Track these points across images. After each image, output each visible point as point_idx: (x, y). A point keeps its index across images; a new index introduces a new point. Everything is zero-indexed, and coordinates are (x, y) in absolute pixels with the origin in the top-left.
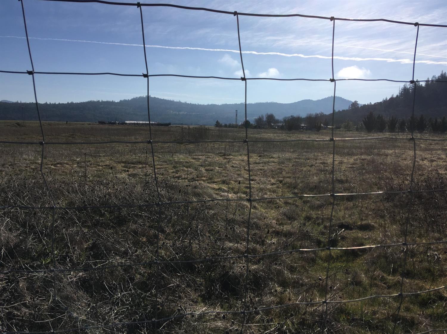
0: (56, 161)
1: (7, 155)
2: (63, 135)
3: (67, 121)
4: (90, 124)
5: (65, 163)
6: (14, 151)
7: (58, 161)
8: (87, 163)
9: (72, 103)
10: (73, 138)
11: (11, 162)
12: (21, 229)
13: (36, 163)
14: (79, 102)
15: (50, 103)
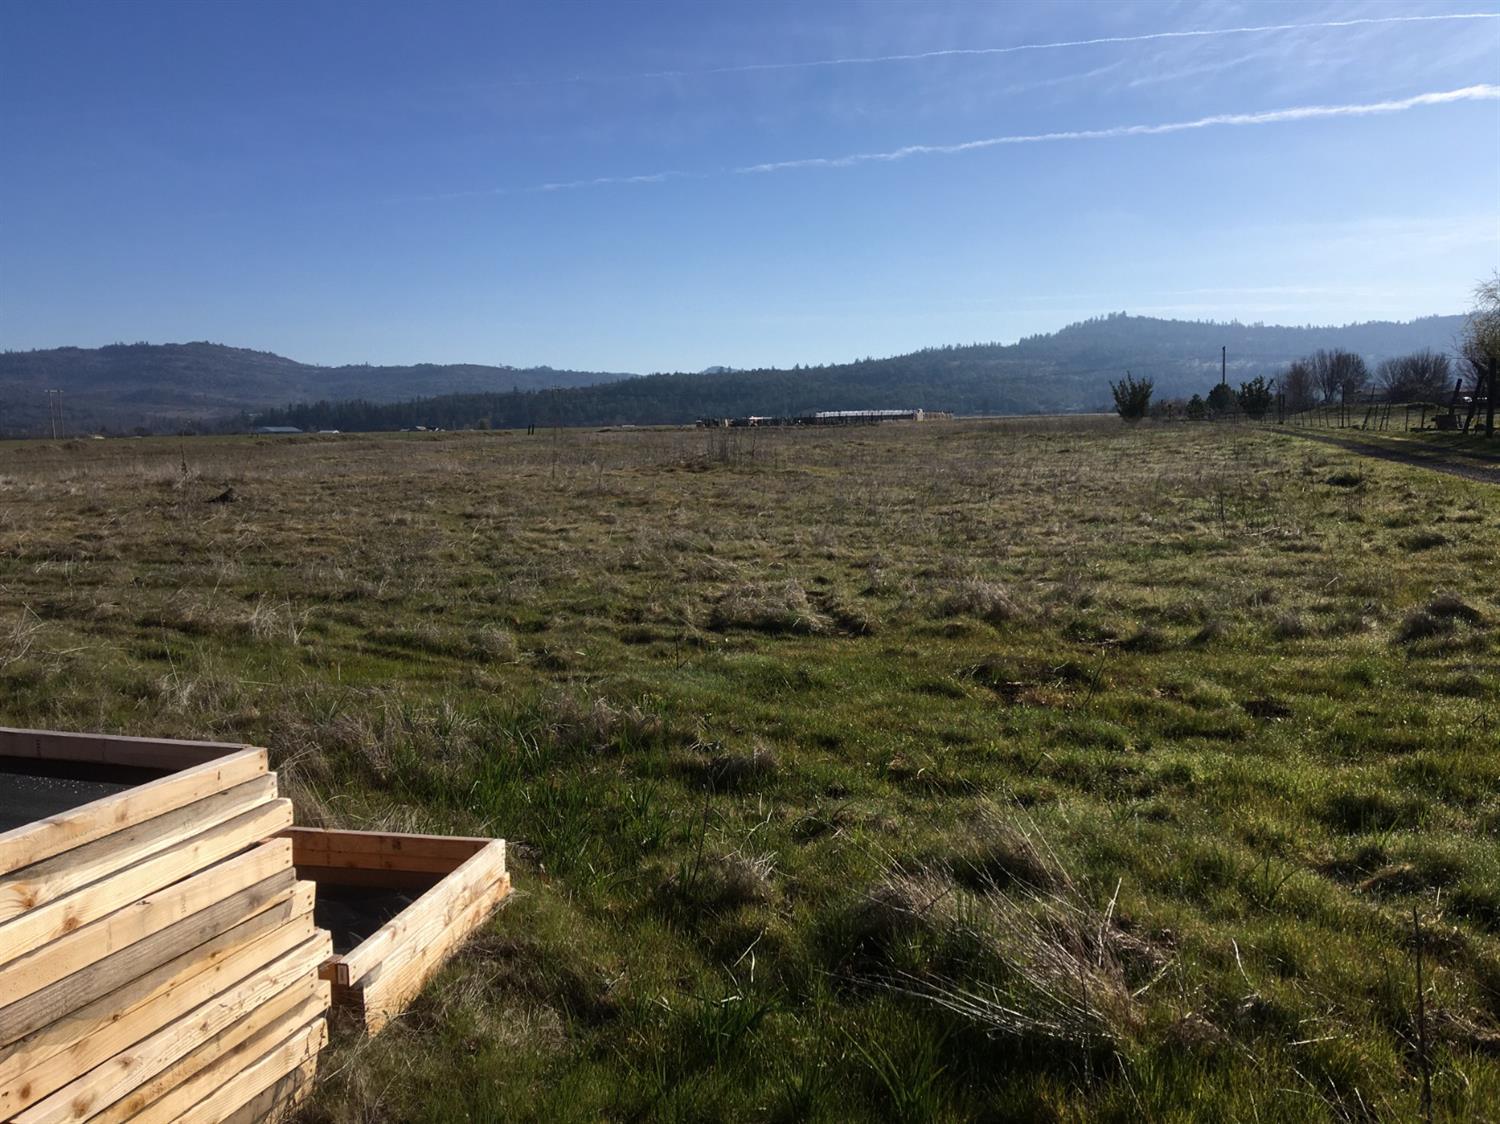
9: (869, 362)
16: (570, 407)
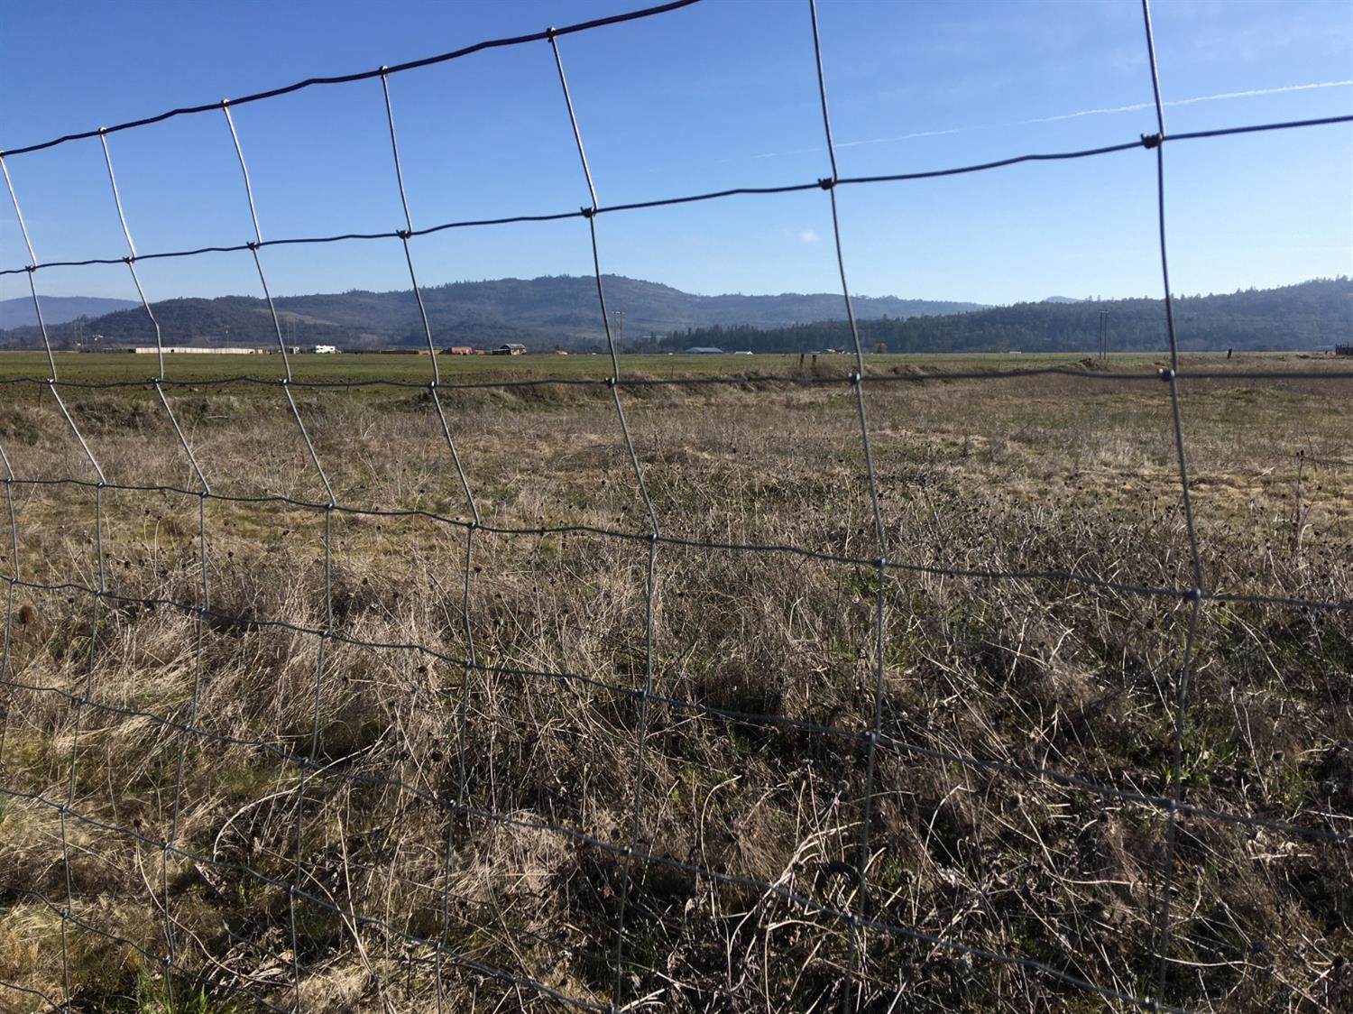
0: (1196, 473)
1: (1058, 448)
2: (1219, 392)
3: (1230, 351)
4: (1305, 357)
5: (1223, 482)
6: (1076, 439)
7: (1202, 474)
8: (1296, 484)
9: (1251, 292)
10: (1249, 401)
11: (1067, 470)
12: (1102, 664)
13: (1136, 475)
14: (1274, 287)
15: (1183, 297)
16: (939, 333)
